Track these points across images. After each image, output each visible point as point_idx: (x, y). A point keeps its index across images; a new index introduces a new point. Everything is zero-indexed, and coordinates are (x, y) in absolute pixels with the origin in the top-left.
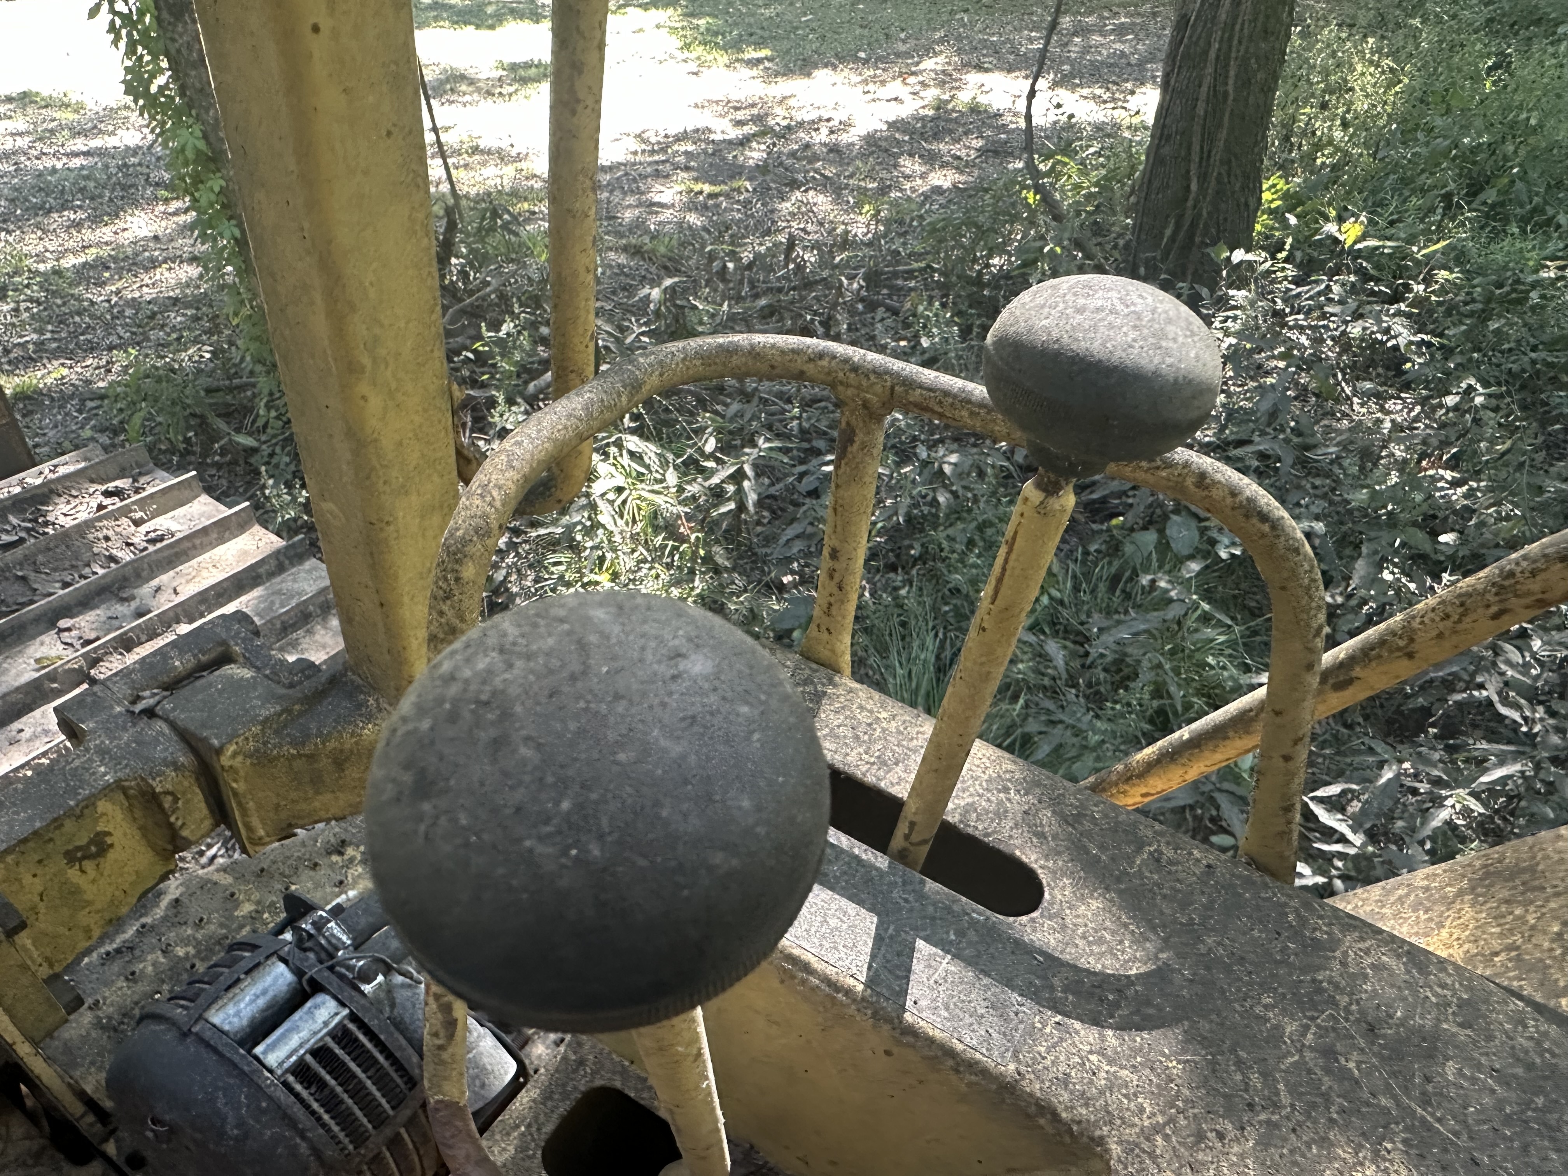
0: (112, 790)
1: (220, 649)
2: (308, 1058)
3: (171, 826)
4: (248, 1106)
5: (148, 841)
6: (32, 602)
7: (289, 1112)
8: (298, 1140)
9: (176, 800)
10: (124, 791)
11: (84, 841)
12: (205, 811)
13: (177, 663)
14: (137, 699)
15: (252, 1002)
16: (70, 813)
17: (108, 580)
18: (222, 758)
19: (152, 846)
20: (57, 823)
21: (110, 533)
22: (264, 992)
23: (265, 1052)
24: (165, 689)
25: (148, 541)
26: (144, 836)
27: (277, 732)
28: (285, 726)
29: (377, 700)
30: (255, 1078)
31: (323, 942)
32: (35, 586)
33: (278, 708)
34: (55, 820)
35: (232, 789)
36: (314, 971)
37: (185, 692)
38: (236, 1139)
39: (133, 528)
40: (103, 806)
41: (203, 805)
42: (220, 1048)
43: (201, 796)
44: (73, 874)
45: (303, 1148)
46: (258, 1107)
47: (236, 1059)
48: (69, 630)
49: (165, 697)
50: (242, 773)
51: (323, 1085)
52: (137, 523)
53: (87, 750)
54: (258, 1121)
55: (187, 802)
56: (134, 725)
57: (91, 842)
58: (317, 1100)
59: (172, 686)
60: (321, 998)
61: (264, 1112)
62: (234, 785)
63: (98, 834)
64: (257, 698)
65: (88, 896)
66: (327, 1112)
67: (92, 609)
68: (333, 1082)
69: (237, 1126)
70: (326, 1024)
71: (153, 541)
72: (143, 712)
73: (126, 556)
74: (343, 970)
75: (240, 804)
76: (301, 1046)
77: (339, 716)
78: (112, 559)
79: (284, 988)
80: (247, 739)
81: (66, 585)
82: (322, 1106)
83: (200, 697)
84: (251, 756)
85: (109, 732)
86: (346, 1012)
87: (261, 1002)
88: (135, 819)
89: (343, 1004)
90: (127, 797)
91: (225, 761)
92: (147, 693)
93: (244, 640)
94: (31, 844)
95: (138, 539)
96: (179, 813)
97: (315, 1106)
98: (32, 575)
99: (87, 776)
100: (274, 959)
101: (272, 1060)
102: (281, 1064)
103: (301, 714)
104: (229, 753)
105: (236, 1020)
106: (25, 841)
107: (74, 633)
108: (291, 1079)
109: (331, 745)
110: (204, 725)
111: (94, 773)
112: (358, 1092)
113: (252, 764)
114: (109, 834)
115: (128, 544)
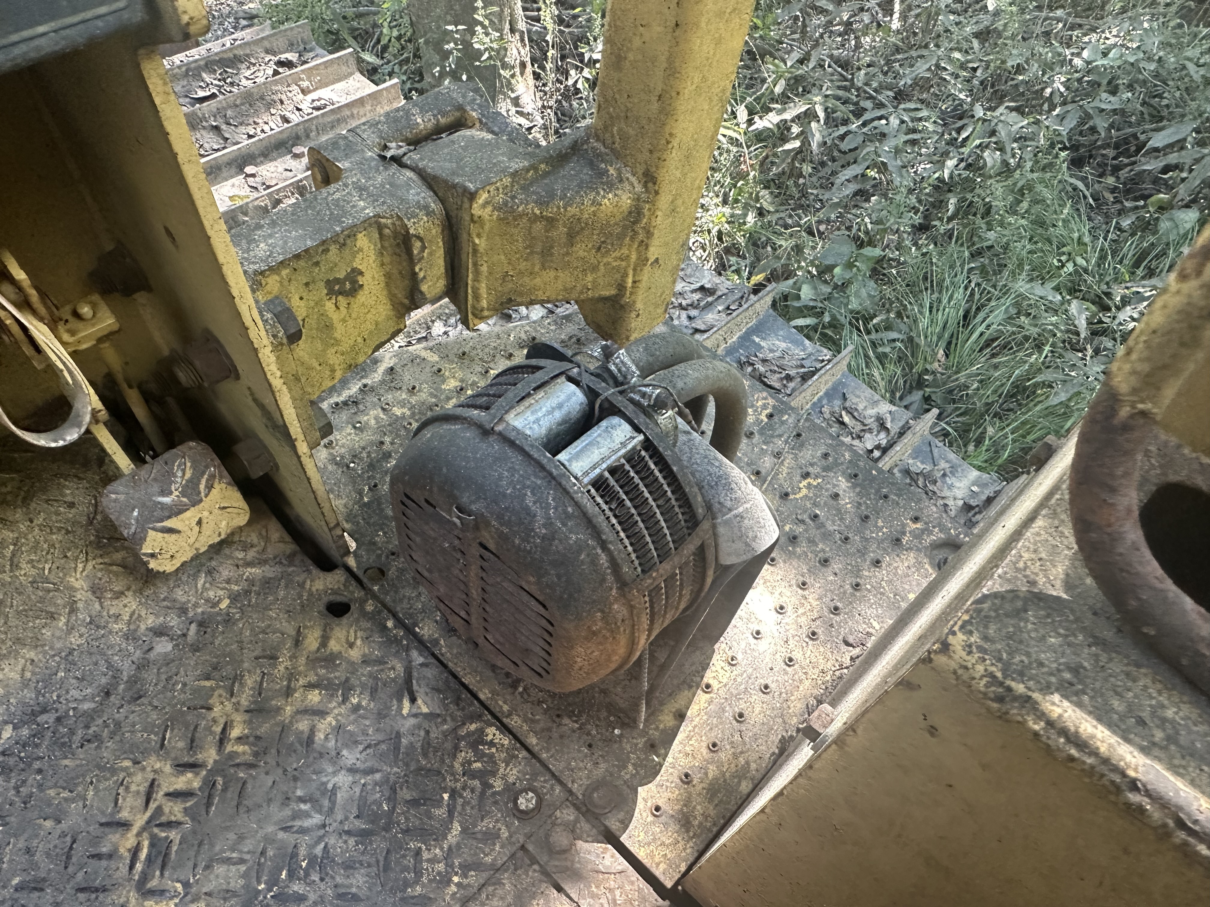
0: (370, 225)
1: (458, 114)
2: (607, 474)
3: (414, 274)
4: (556, 508)
5: (390, 292)
6: (224, 148)
7: (594, 521)
8: (599, 551)
9: (424, 248)
10: (380, 228)
11: (341, 275)
12: (442, 270)
13: (419, 120)
14: (386, 147)
15: (550, 412)
16: (335, 239)
17: (285, 136)
18: (475, 205)
19: (392, 297)
20: (324, 246)
21: (284, 97)
22: (560, 406)
23: (569, 460)
24: (409, 145)
25: (313, 108)
26: (387, 285)
27: (524, 188)
28: (531, 184)
29: (619, 171)
30: (564, 483)
31: (613, 368)
32: (227, 135)
33: (526, 164)
34: (324, 242)
35: (475, 244)
36: (609, 392)
37: (428, 147)
38: (543, 538)
39: (301, 96)
40: (362, 241)
41: (441, 262)
42: (527, 448)
43: (442, 251)
44: (329, 305)
45: (603, 559)
46: (565, 512)
47: (545, 461)
48: (253, 175)
49: (410, 151)
50: (487, 227)
51: (621, 503)
52: (304, 92)
53: (346, 185)
54: (564, 524)
55: (431, 254)
56: (386, 169)
57: (348, 277)
58: (616, 516)
59: (416, 142)
60: (616, 420)
61: (569, 517)
62: (477, 241)
63: (354, 270)
64: (502, 154)
65: (337, 335)
66: (624, 530)
67: (271, 160)
68: (628, 503)
69: (544, 526)
70: (623, 444)
71: (318, 109)
72: (393, 158)
73: (295, 118)
74: (637, 397)
75: (475, 264)
76: (603, 460)
77: (582, 182)
78: (286, 120)
79: (578, 407)
80: (498, 189)
81: (250, 137)
82: (620, 523)
83: (446, 151)
84: (499, 209)
85: (363, 172)
86: (641, 437)
87: (558, 415)
88: (382, 264)
89: (637, 429)
90: (381, 234)
91: (476, 210)
92: (393, 145)
93: (480, 106)
94: (302, 263)
95: (306, 106)
96: (423, 264)
97: (614, 521)
98: (224, 127)
99: (348, 207)
100: (563, 378)
101: (578, 467)
102: (586, 474)
103: (546, 174)
104: (481, 201)
105: (535, 426)
106: (297, 257)
107: (257, 179)
108: (593, 491)
109: (572, 210)
110: (454, 173)
111: (354, 206)
112: (648, 518)
113: (499, 219)
114: (361, 273)
115: (299, 109)
